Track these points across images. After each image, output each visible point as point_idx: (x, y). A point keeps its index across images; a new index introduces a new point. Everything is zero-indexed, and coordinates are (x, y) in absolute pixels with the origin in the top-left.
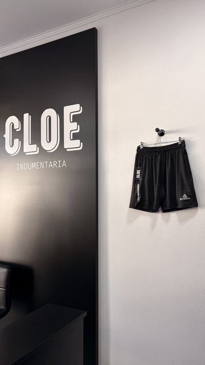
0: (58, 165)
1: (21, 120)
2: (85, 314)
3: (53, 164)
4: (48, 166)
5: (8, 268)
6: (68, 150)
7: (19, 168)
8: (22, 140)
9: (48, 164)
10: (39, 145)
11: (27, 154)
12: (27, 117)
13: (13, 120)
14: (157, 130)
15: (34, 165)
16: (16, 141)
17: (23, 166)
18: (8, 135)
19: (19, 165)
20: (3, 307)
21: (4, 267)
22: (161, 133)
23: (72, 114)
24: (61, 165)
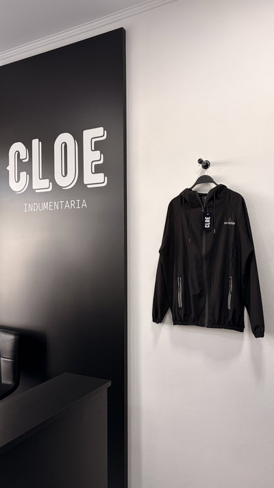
0: (76, 205)
1: (29, 147)
2: (109, 384)
3: (70, 204)
4: (64, 206)
5: (15, 334)
6: (88, 186)
7: (27, 210)
8: (30, 173)
9: (64, 204)
10: (52, 180)
11: (36, 191)
12: (36, 143)
13: (18, 147)
14: (200, 161)
15: (46, 206)
16: (23, 174)
17: (32, 207)
18: (12, 167)
19: (27, 206)
20: (10, 382)
21: (10, 333)
22: (206, 165)
23: (94, 140)
24: (80, 206)
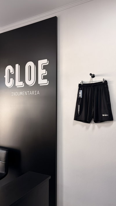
0: (35, 93)
1: (14, 68)
2: (50, 177)
3: (32, 93)
4: (29, 94)
5: (6, 150)
6: (40, 85)
7: (13, 95)
8: (14, 79)
9: (29, 93)
10: (24, 82)
11: (17, 87)
14: (91, 74)
15: (21, 93)
16: (11, 79)
17: (15, 94)
18: (6, 76)
19: (13, 93)
20: (3, 172)
21: (4, 150)
22: (93, 76)
23: (43, 65)
24: (36, 94)
